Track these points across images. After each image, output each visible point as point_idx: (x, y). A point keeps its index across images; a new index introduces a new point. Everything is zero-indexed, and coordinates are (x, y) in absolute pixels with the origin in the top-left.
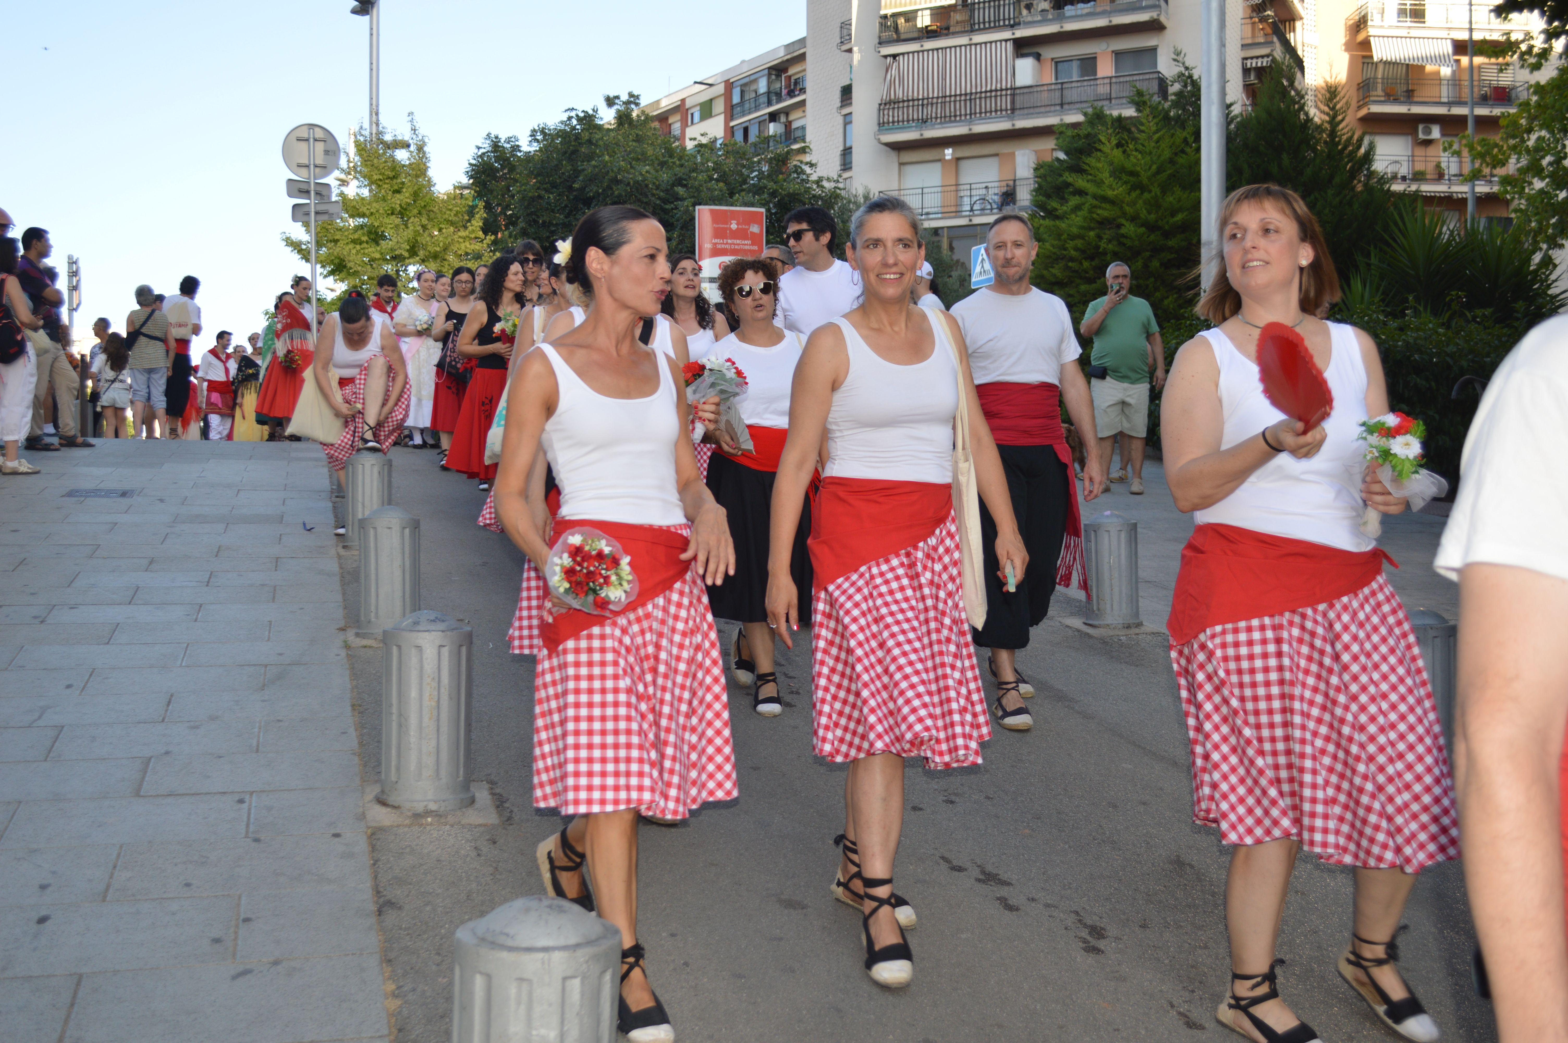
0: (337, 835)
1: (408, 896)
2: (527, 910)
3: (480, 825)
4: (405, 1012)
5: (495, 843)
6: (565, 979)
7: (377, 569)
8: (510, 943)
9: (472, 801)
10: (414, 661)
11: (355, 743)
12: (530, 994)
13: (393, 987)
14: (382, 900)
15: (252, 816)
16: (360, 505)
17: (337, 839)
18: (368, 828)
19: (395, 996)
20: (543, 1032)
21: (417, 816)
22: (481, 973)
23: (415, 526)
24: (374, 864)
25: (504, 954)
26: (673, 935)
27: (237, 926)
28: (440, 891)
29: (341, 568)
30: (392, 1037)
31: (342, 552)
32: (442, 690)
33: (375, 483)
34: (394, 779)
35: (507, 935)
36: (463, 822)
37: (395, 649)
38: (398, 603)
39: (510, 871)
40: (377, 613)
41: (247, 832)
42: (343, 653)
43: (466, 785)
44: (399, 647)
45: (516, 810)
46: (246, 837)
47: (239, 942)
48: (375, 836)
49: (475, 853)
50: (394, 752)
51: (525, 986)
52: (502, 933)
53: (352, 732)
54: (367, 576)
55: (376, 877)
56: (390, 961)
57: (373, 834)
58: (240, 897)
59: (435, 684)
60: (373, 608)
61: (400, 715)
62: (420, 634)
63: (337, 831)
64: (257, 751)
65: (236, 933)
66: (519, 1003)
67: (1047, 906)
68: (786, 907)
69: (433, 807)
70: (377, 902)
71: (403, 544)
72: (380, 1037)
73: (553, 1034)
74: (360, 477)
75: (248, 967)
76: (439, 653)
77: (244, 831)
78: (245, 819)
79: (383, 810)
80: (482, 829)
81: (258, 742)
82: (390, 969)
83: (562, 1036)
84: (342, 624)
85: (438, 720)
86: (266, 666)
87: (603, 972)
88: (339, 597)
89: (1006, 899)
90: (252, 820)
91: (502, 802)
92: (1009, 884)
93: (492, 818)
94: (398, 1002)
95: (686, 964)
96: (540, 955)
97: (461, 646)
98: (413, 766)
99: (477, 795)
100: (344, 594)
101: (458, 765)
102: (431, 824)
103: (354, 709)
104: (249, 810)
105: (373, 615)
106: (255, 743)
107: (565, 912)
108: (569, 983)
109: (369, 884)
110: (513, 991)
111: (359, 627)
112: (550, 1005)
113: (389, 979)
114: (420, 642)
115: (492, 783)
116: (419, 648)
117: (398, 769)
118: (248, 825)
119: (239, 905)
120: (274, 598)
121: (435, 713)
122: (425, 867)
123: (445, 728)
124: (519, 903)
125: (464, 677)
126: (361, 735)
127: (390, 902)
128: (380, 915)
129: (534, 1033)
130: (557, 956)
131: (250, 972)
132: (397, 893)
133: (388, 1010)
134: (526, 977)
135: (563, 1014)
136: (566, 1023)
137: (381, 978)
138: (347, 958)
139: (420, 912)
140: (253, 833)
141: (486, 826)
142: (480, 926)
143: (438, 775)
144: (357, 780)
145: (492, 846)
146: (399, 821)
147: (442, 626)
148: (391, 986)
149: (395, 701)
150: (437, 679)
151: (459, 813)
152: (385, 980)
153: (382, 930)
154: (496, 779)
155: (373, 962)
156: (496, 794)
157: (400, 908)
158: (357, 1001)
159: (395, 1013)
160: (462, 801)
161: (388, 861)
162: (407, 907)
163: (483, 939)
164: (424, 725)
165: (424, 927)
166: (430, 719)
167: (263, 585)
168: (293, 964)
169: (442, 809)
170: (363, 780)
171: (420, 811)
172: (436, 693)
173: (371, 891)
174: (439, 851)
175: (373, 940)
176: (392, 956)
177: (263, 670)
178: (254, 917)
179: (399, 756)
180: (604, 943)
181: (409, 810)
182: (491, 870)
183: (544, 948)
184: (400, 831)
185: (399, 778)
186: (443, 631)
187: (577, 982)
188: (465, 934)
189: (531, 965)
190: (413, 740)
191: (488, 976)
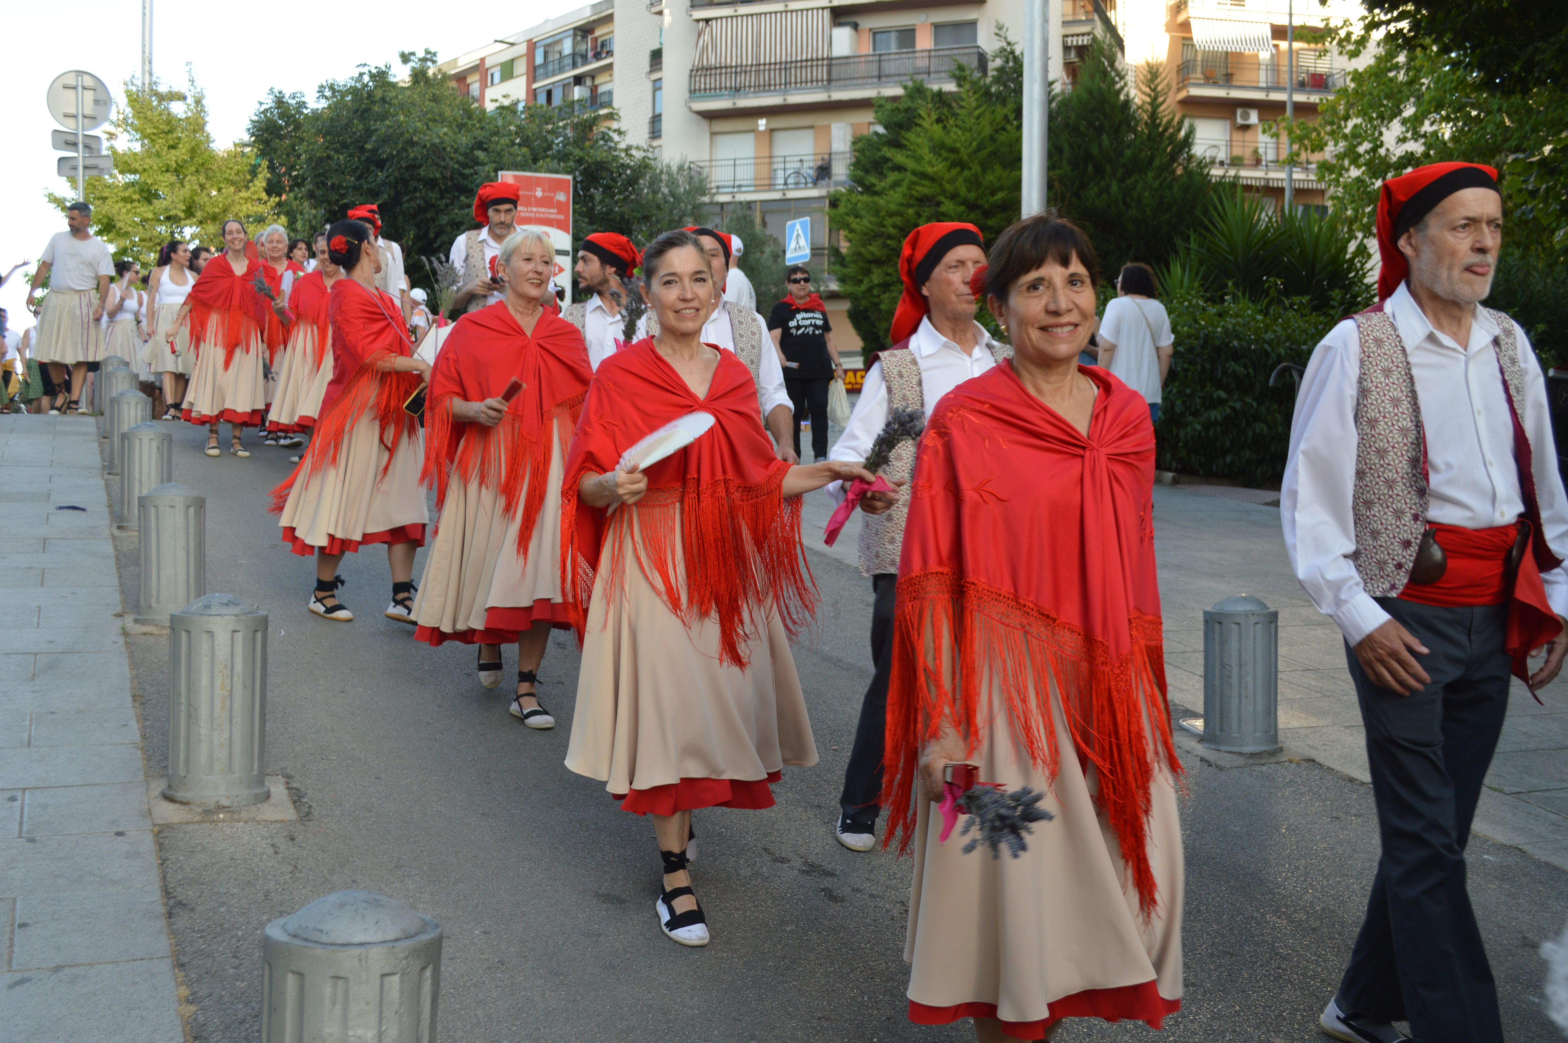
0: (120, 834)
1: (200, 897)
2: (342, 905)
3: (277, 821)
4: (201, 1018)
5: (293, 839)
6: (383, 976)
7: (158, 551)
8: (324, 939)
9: (267, 796)
10: (205, 646)
11: (137, 737)
12: (346, 992)
13: (187, 992)
14: (172, 902)
15: (25, 814)
16: (137, 483)
17: (120, 838)
18: (155, 825)
19: (189, 1002)
20: (360, 1032)
21: (207, 812)
22: (293, 972)
23: (200, 504)
24: (162, 864)
25: (319, 951)
26: (485, 933)
27: (12, 932)
28: (235, 891)
29: (116, 549)
31: (117, 533)
32: (236, 678)
33: (154, 459)
34: (182, 774)
35: (321, 931)
36: (258, 818)
37: (184, 635)
38: (182, 587)
39: (311, 869)
40: (158, 598)
41: (20, 832)
42: (121, 640)
43: (260, 779)
44: (188, 632)
45: (314, 805)
46: (20, 837)
47: (16, 949)
48: (162, 835)
49: (272, 850)
50: (182, 745)
51: (340, 983)
52: (315, 929)
53: (134, 725)
54: (147, 559)
55: (164, 878)
56: (183, 965)
57: (160, 832)
58: (14, 900)
59: (227, 672)
60: (154, 592)
61: (189, 705)
62: (212, 619)
63: (121, 829)
64: (29, 745)
65: (11, 939)
66: (334, 1002)
67: (872, 896)
68: (603, 902)
69: (225, 802)
70: (166, 904)
71: (187, 524)
73: (370, 1034)
74: (137, 453)
75: (26, 975)
76: (232, 639)
77: (17, 831)
78: (18, 818)
79: (171, 806)
80: (278, 826)
81: (30, 736)
82: (183, 974)
83: (380, 1036)
84: (119, 609)
85: (231, 710)
86: (36, 654)
87: (423, 969)
88: (116, 581)
89: (830, 891)
90: (25, 819)
91: (300, 797)
92: (832, 875)
93: (290, 814)
94: (193, 1008)
95: (501, 962)
96: (358, 951)
97: (256, 631)
98: (203, 759)
99: (272, 789)
100: (120, 578)
101: (252, 758)
102: (223, 821)
103: (135, 701)
104: (22, 808)
105: (153, 600)
106: (26, 737)
107: (382, 906)
108: (387, 980)
109: (157, 884)
110: (328, 990)
111: (138, 613)
112: (368, 1003)
113: (182, 984)
114: (212, 627)
115: (288, 777)
116: (211, 633)
117: (187, 762)
118: (21, 824)
119: (13, 910)
120: (43, 581)
121: (228, 703)
122: (217, 866)
123: (238, 719)
124: (333, 898)
125: (258, 665)
126: (144, 727)
127: (180, 903)
128: (170, 917)
129: (350, 1033)
130: (375, 953)
131: (28, 980)
132: (188, 894)
133: (182, 1017)
134: (341, 974)
135: (381, 1013)
136: (384, 1022)
137: (173, 983)
138: (136, 963)
139: (214, 913)
140: (27, 832)
141: (282, 821)
142: (293, 922)
143: (230, 769)
144: (141, 776)
145: (290, 843)
146: (189, 817)
147: (236, 610)
148: (184, 991)
149: (183, 689)
150: (229, 667)
151: (253, 809)
152: (178, 985)
153: (173, 932)
154: (292, 773)
155: (164, 967)
156: (292, 789)
157: (192, 909)
158: (148, 1009)
159: (190, 1020)
160: (256, 795)
161: (178, 860)
162: (199, 908)
163: (295, 936)
164: (215, 716)
165: (219, 929)
166: (222, 709)
167: (30, 568)
168: (75, 971)
169: (235, 804)
170: (147, 775)
171: (211, 807)
172: (228, 681)
173: (159, 892)
174: (233, 849)
175: (163, 944)
176: (185, 960)
177: (32, 659)
178: (30, 921)
179: (188, 749)
180: (425, 937)
181: (199, 806)
182: (290, 868)
183: (361, 944)
184: (190, 828)
185: (188, 772)
186: (236, 616)
187: (396, 979)
188: (275, 931)
189: (347, 962)
190: (203, 731)
191: (300, 975)
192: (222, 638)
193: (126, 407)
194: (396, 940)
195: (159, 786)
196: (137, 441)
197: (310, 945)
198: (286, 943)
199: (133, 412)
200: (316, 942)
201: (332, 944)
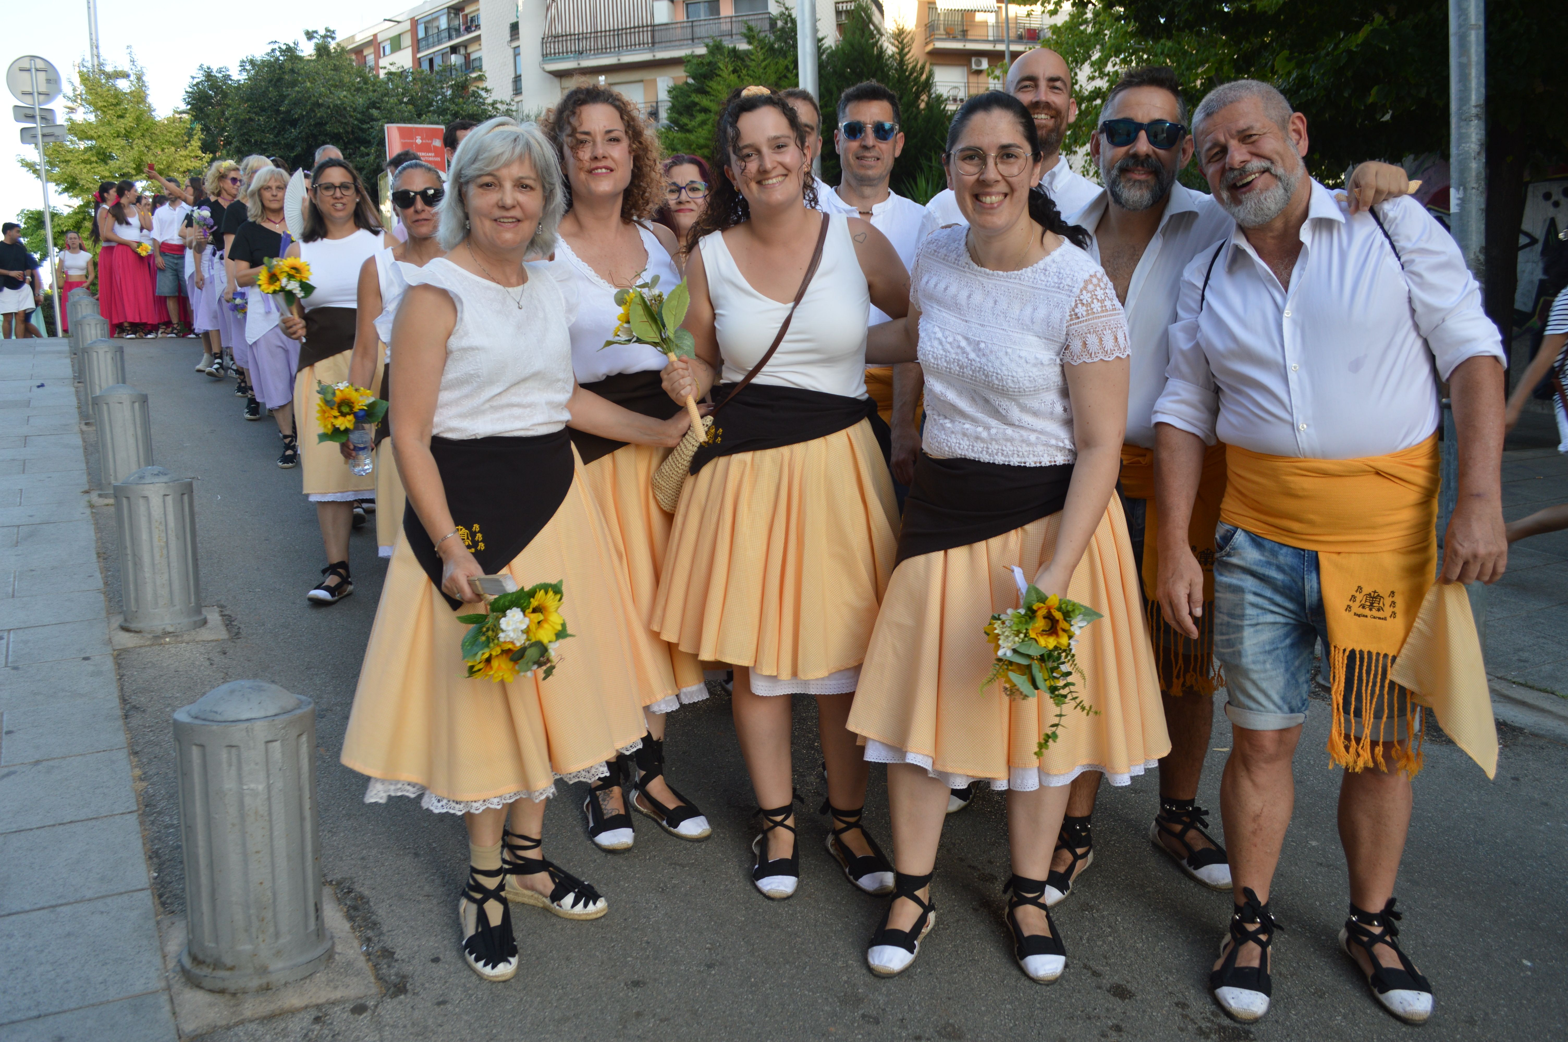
0: (86, 659)
1: (150, 701)
2: (232, 692)
3: (212, 641)
4: (151, 791)
5: (225, 653)
6: (267, 742)
7: (112, 439)
8: (219, 718)
9: (205, 622)
10: (142, 509)
11: (100, 584)
12: (239, 756)
13: (140, 773)
14: (128, 706)
15: (10, 649)
16: (97, 388)
17: (87, 662)
18: (114, 650)
19: (141, 780)
20: (252, 786)
21: (157, 637)
22: (196, 745)
23: (144, 400)
24: (120, 679)
25: (215, 727)
28: (178, 695)
29: (84, 441)
30: (140, 812)
31: (84, 428)
32: (170, 532)
33: (109, 368)
34: (134, 609)
35: (216, 712)
36: (197, 640)
37: (125, 501)
38: (134, 467)
40: (116, 476)
41: (7, 663)
42: (88, 511)
43: (198, 610)
44: (128, 498)
45: (242, 626)
46: (6, 666)
47: (4, 750)
48: (120, 657)
49: (208, 663)
50: (132, 587)
51: (234, 750)
52: (211, 711)
53: (98, 575)
54: (105, 446)
55: (122, 689)
56: (136, 753)
57: (118, 655)
58: (2, 714)
59: (163, 528)
60: (112, 472)
61: (134, 555)
62: (146, 486)
63: (87, 655)
64: (13, 596)
66: (230, 765)
69: (171, 629)
70: (124, 709)
71: (134, 416)
72: (129, 813)
73: (261, 787)
74: (95, 363)
75: (12, 769)
76: (164, 501)
77: (4, 662)
78: (5, 652)
79: (127, 635)
80: (214, 644)
81: (14, 589)
82: (136, 759)
83: (269, 787)
84: (86, 487)
85: (168, 557)
86: (19, 526)
87: (300, 735)
88: (84, 466)
90: (10, 653)
91: (231, 621)
93: (223, 634)
94: (145, 784)
96: (245, 725)
97: (183, 494)
98: (149, 596)
99: (209, 617)
100: (87, 463)
101: (189, 593)
102: (169, 643)
103: (99, 557)
104: (8, 644)
105: (112, 478)
106: (10, 590)
107: (264, 690)
108: (271, 745)
109: (116, 694)
110: (224, 756)
111: (101, 489)
112: (257, 764)
113: (136, 767)
114: (147, 493)
115: (221, 607)
116: (146, 498)
117: (137, 600)
118: (7, 657)
120: (24, 470)
121: (165, 552)
122: (164, 677)
123: (175, 564)
124: (225, 687)
125: (188, 520)
126: (106, 577)
127: (135, 708)
128: (126, 718)
129: (245, 787)
130: (258, 724)
131: (14, 773)
132: (141, 700)
133: (136, 791)
134: (233, 744)
135: (268, 771)
136: (271, 777)
137: (129, 767)
138: (99, 754)
139: (162, 713)
140: (12, 662)
141: (217, 641)
142: (194, 708)
143: (172, 603)
144: (103, 614)
145: (223, 656)
146: (142, 642)
147: (165, 479)
148: (138, 772)
149: (128, 543)
150: (164, 523)
151: (193, 633)
152: (133, 768)
153: (129, 729)
154: (225, 604)
155: (122, 756)
156: (225, 615)
157: (144, 711)
158: (108, 787)
159: (142, 793)
160: (195, 622)
161: (132, 675)
162: (150, 710)
163: (196, 718)
164: (156, 562)
165: (165, 724)
166: (161, 556)
167: (14, 460)
168: (51, 763)
169: (178, 630)
170: (109, 613)
171: (159, 633)
172: (164, 535)
173: (118, 700)
174: (177, 664)
175: (121, 738)
176: (139, 749)
177: (16, 530)
178: (14, 729)
179: (136, 590)
180: (299, 712)
181: (149, 633)
182: (222, 675)
183: (247, 720)
184: (143, 650)
185: (138, 608)
186: (166, 483)
187: (277, 744)
188: (181, 716)
189: (237, 734)
190: (147, 575)
191: (202, 746)
192: (156, 501)
193: (87, 328)
194: (276, 715)
195: (117, 621)
196: (95, 354)
197: (207, 723)
198: (188, 723)
199: (93, 332)
200: (213, 721)
201: (225, 722)
